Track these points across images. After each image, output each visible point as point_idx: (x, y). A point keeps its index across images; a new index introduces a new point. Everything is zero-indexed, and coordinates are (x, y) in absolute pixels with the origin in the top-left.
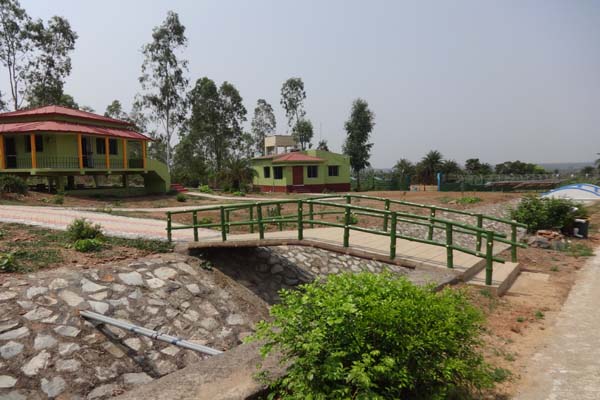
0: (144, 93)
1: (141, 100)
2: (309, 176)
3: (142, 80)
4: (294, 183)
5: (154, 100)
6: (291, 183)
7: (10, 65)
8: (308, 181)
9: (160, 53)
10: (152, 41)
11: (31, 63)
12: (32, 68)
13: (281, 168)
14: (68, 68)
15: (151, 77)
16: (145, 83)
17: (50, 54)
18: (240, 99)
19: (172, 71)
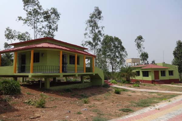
0: (86, 40)
1: (84, 43)
2: (162, 76)
3: (85, 34)
4: (155, 79)
5: (90, 43)
6: (154, 79)
7: (34, 28)
8: (161, 78)
9: (92, 24)
10: (89, 19)
11: (43, 27)
12: (43, 29)
13: (148, 72)
14: (57, 29)
15: (89, 33)
16: (86, 36)
17: (50, 24)
18: (121, 43)
19: (97, 31)
